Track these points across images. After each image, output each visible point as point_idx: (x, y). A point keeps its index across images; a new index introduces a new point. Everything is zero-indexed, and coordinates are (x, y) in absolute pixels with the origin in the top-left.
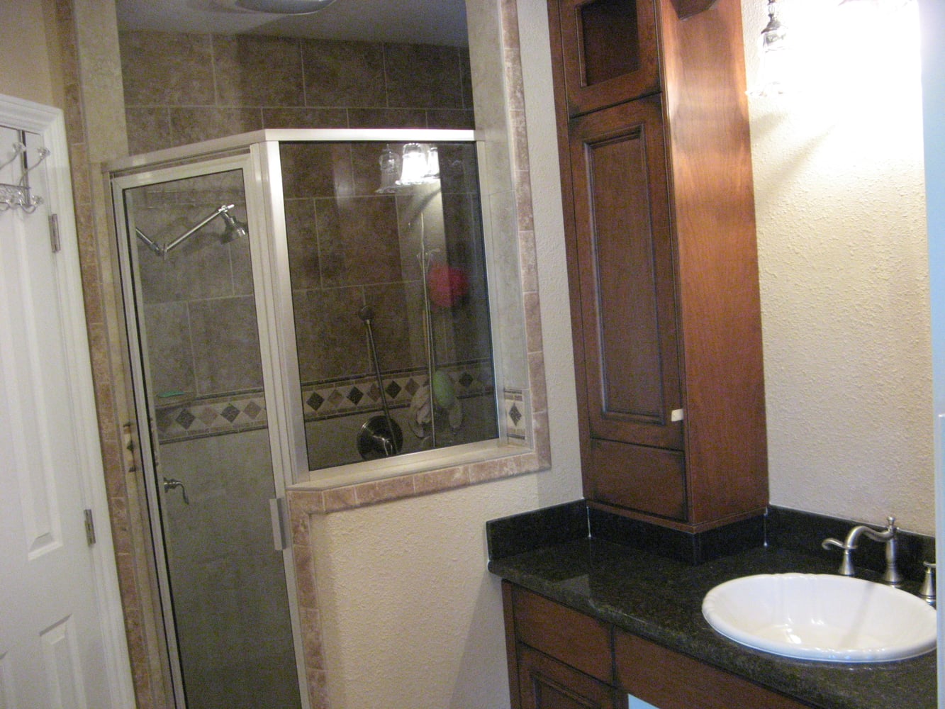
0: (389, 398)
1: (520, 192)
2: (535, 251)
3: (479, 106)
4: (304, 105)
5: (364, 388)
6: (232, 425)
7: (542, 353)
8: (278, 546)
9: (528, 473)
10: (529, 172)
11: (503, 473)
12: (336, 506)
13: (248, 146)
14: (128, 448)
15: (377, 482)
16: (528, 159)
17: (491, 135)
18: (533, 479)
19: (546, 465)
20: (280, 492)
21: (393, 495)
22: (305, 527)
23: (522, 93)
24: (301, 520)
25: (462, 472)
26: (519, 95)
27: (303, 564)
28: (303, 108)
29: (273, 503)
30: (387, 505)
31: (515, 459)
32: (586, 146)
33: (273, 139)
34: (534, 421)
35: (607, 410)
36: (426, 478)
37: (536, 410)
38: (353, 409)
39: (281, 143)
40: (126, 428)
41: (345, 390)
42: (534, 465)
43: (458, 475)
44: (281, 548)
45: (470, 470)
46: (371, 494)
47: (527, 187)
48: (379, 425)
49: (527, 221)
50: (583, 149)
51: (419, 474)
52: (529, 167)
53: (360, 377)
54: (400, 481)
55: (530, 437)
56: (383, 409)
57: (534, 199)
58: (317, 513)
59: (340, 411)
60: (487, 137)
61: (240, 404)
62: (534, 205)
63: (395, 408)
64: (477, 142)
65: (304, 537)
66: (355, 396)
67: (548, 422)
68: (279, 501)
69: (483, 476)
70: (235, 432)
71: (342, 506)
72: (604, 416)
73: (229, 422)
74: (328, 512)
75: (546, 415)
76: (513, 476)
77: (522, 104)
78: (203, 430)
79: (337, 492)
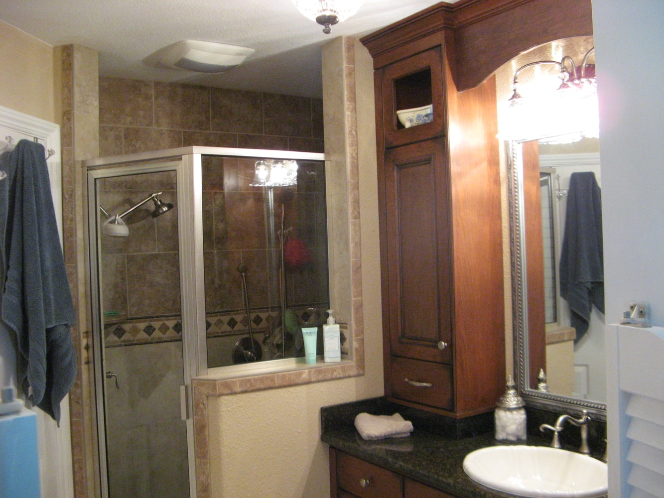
0: (254, 325)
1: (353, 195)
2: (360, 233)
3: (327, 138)
4: (210, 130)
5: (239, 318)
6: (150, 338)
7: (362, 299)
8: (184, 417)
9: (349, 377)
10: (358, 183)
11: (334, 376)
12: (226, 392)
13: (181, 156)
14: (85, 348)
15: (252, 377)
16: (358, 174)
17: (333, 158)
18: (353, 380)
19: (361, 372)
20: (188, 381)
21: (262, 386)
22: (204, 404)
23: (356, 132)
24: (201, 401)
25: (307, 374)
26: (354, 133)
27: (200, 429)
28: (208, 132)
29: (183, 388)
30: (258, 393)
31: (341, 367)
32: (395, 168)
33: (198, 152)
34: (354, 343)
35: (403, 337)
36: (284, 377)
37: (356, 336)
38: (230, 332)
39: (203, 155)
40: (85, 334)
41: (226, 319)
42: (354, 372)
43: (304, 376)
44: (185, 419)
45: (312, 373)
46: (248, 385)
47: (357, 192)
48: (246, 343)
49: (356, 213)
51: (280, 374)
52: (358, 179)
53: (236, 311)
54: (267, 378)
55: (351, 353)
56: (249, 333)
57: (361, 199)
58: (213, 395)
59: (222, 333)
60: (332, 158)
61: (157, 324)
62: (361, 204)
63: (258, 332)
64: (326, 162)
65: (202, 411)
66: (232, 323)
67: (364, 344)
68: (186, 387)
69: (320, 377)
70: (151, 343)
71: (229, 391)
72: (399, 340)
73: (148, 336)
74: (220, 395)
75: (363, 340)
76: (340, 378)
77: (356, 139)
78: (130, 341)
79: (226, 382)
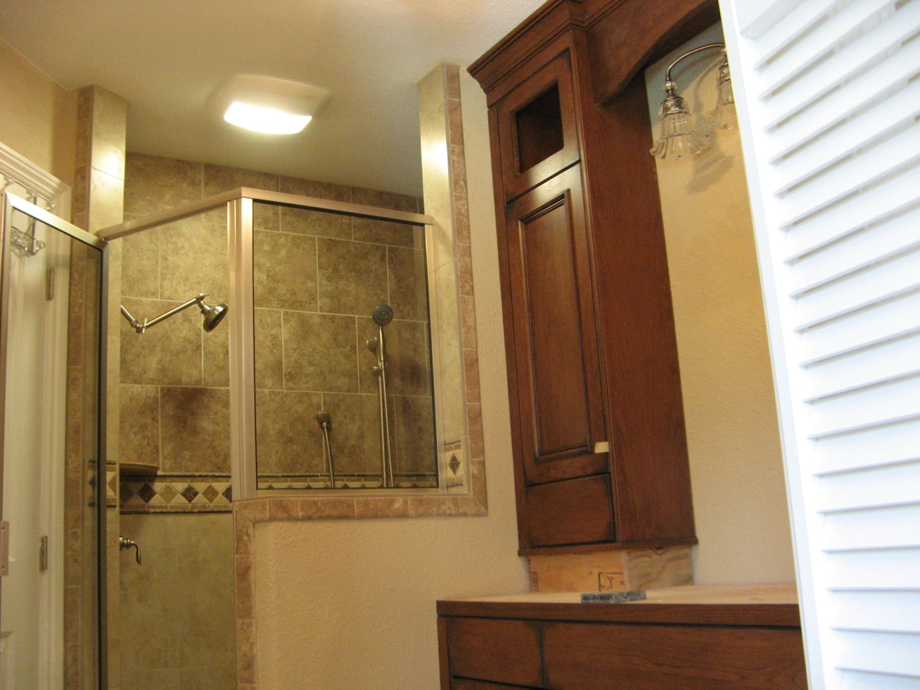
1: (462, 262)
2: (475, 315)
4: (278, 230)
6: (190, 505)
7: (480, 406)
9: (465, 514)
10: (470, 247)
11: (441, 511)
12: (279, 515)
13: (226, 202)
14: (91, 483)
15: (320, 498)
16: (470, 236)
21: (335, 513)
22: (248, 535)
23: (465, 181)
24: (245, 530)
25: (401, 503)
26: (462, 183)
27: (244, 574)
28: (278, 232)
30: (329, 523)
32: (519, 222)
33: (248, 197)
34: (471, 468)
35: (540, 455)
36: (367, 503)
37: (474, 458)
39: (254, 199)
40: (91, 464)
42: (471, 508)
43: (397, 505)
45: (409, 503)
46: (314, 508)
47: (468, 259)
49: (468, 289)
50: (518, 225)
51: (361, 498)
52: (470, 243)
53: (315, 476)
57: (474, 271)
58: (261, 521)
60: (434, 221)
61: (200, 486)
62: (474, 274)
64: (426, 224)
65: (246, 546)
67: (484, 469)
69: (421, 511)
70: (191, 513)
72: (536, 460)
73: (187, 502)
74: (271, 520)
75: (483, 464)
76: (450, 515)
77: (465, 191)
78: (162, 507)
79: (281, 501)
